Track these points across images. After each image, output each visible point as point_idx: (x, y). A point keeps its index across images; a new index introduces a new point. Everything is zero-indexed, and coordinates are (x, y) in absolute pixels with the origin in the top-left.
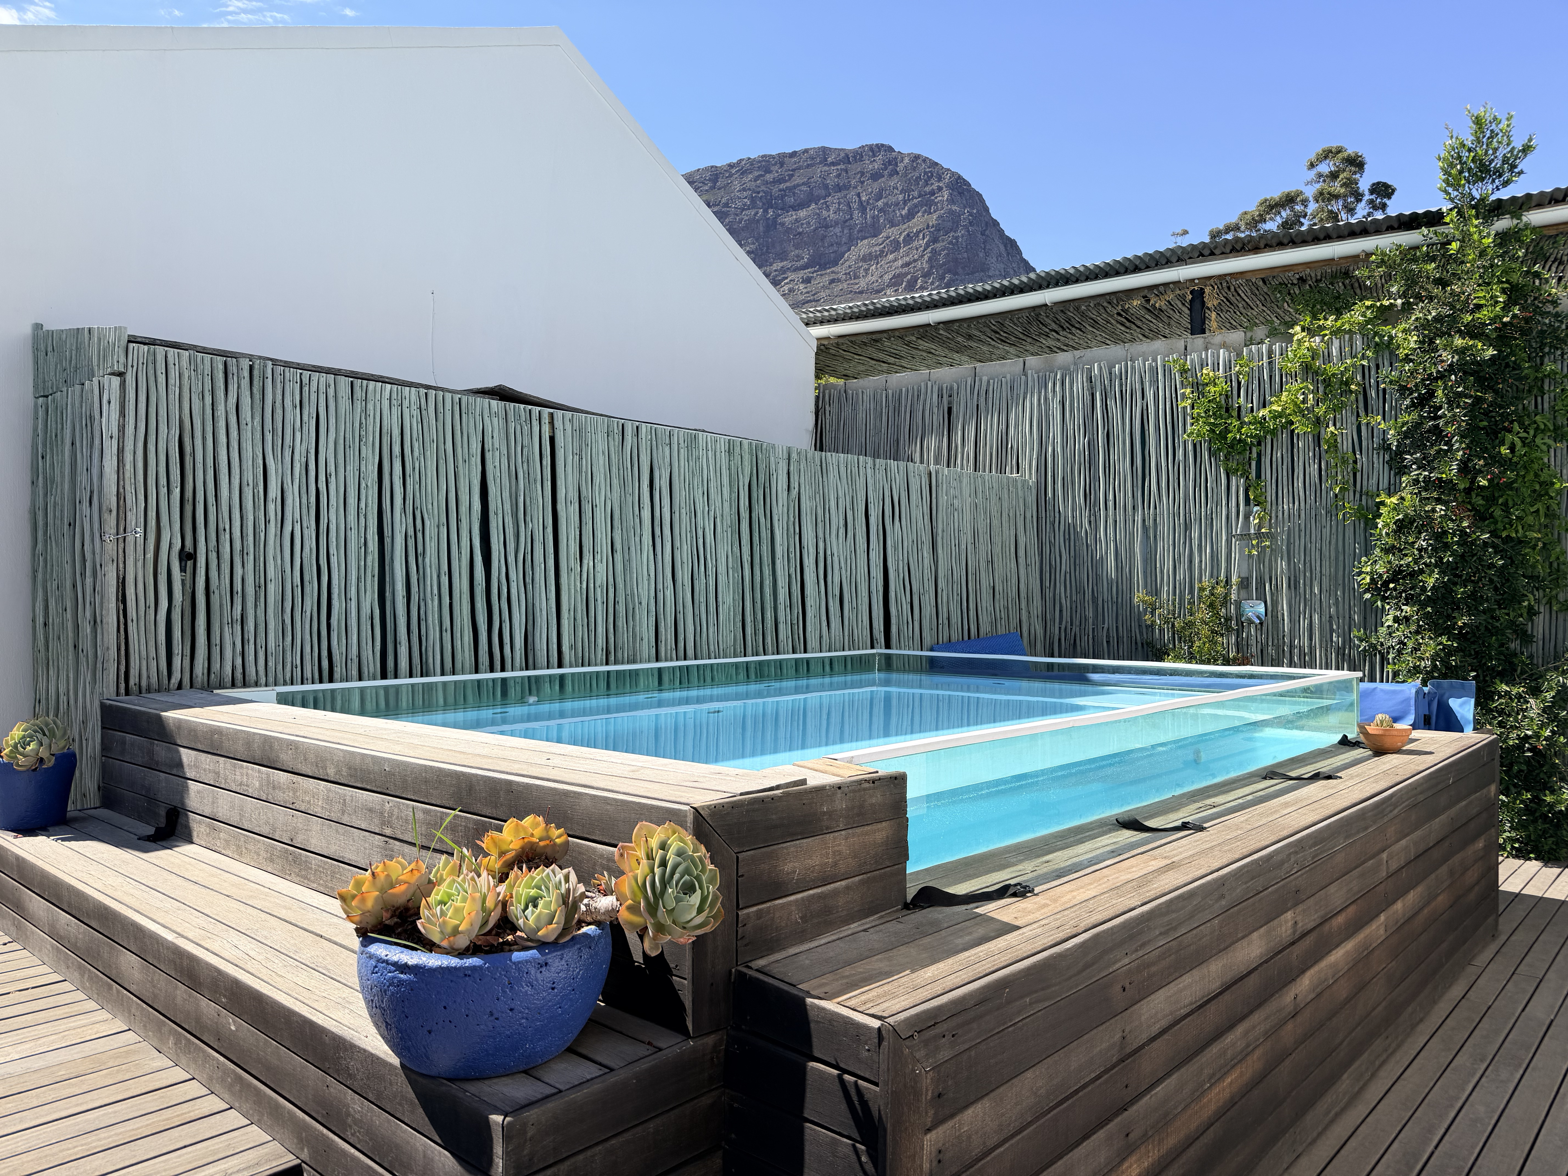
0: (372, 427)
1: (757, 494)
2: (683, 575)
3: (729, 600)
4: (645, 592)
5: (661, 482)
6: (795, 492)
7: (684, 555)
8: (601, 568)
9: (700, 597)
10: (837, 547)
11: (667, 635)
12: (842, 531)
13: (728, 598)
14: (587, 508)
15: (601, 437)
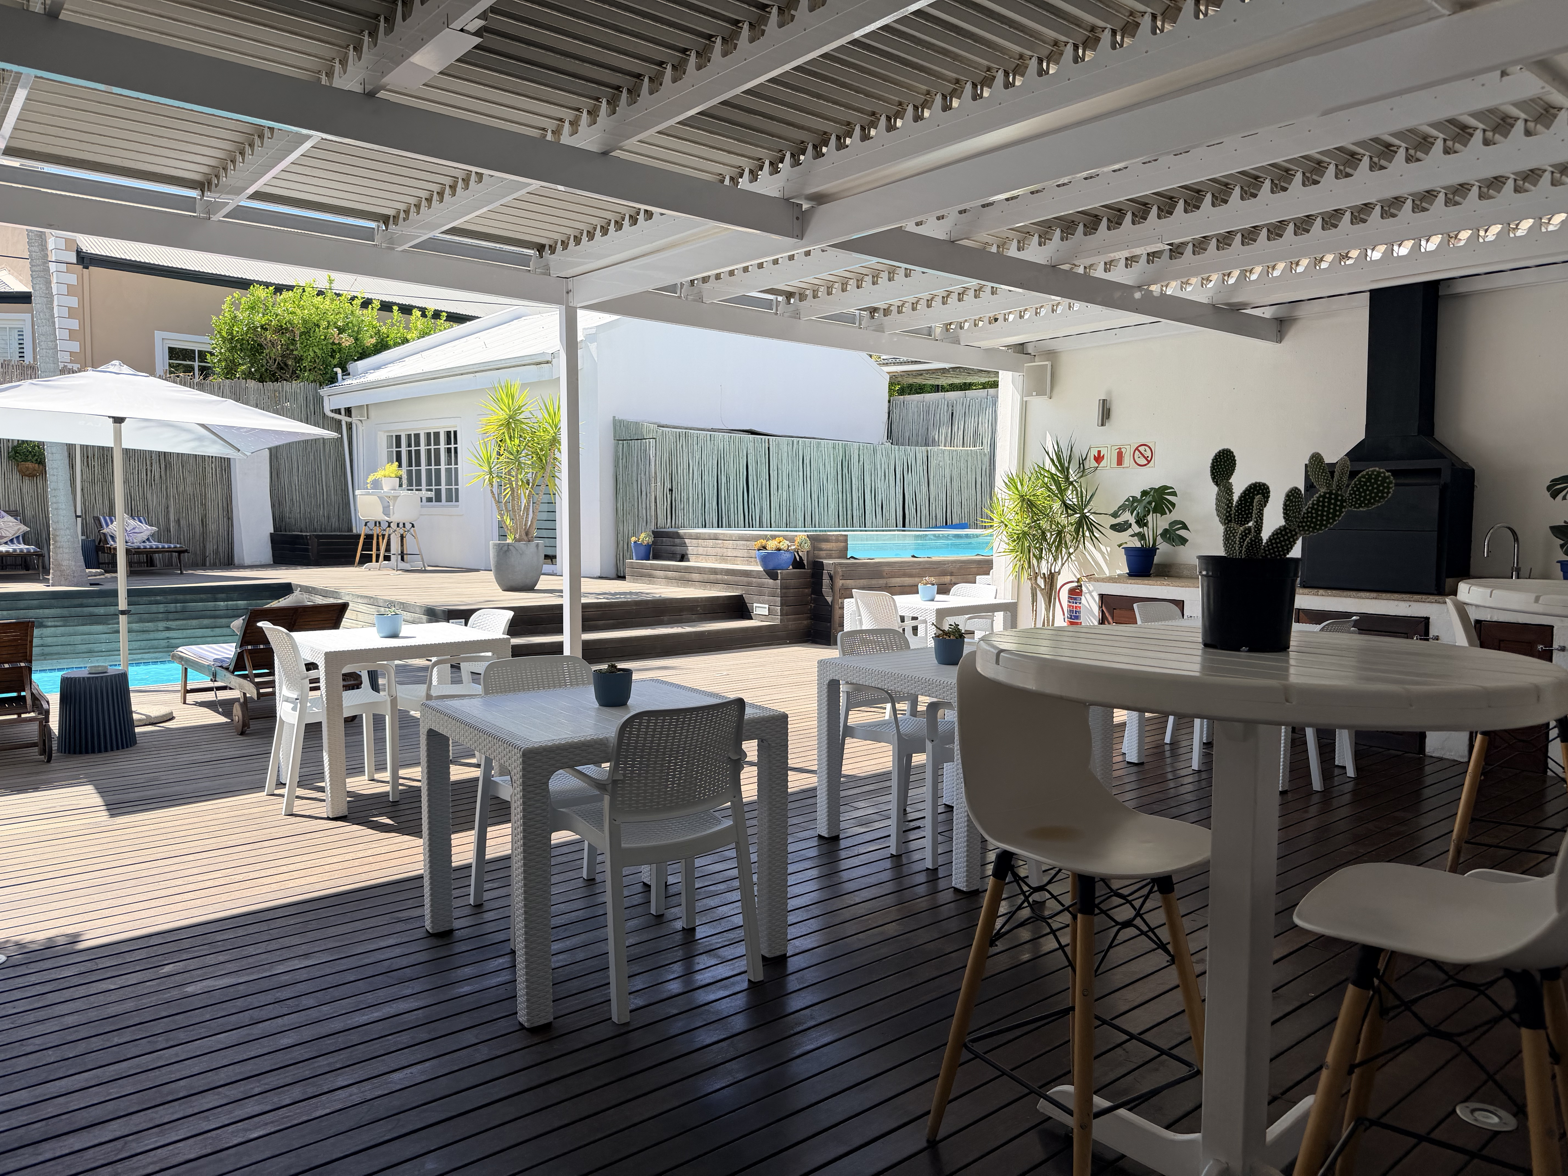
0: (716, 448)
1: (845, 464)
2: (815, 497)
3: (833, 506)
4: (800, 502)
5: (807, 461)
6: (861, 463)
7: (815, 488)
8: (784, 493)
9: (821, 505)
10: (881, 485)
11: (808, 519)
12: (883, 477)
13: (832, 506)
14: (780, 472)
15: (785, 446)
